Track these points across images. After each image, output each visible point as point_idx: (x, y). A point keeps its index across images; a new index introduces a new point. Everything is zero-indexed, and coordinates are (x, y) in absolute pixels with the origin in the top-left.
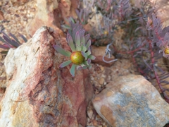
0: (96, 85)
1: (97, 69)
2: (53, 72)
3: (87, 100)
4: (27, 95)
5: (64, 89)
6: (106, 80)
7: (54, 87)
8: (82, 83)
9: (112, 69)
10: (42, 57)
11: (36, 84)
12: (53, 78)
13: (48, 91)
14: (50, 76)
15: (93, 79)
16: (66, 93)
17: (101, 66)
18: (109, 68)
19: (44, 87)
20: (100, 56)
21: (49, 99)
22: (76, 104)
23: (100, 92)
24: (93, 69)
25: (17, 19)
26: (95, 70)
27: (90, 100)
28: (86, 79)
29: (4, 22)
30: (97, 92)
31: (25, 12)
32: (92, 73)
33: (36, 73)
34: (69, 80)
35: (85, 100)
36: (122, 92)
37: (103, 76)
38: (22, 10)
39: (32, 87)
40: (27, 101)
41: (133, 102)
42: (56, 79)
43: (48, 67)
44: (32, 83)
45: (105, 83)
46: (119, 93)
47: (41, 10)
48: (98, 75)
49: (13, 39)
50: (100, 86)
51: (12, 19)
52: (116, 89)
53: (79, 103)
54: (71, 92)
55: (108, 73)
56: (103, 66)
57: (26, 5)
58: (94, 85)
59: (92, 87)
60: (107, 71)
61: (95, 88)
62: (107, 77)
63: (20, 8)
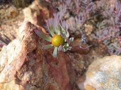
0: (77, 70)
1: (76, 57)
2: (37, 55)
3: (72, 82)
4: (13, 76)
5: (50, 72)
6: (85, 65)
7: (40, 69)
8: (65, 67)
9: (88, 55)
10: (26, 41)
11: (22, 65)
12: (38, 61)
13: (34, 72)
14: (35, 59)
15: (74, 65)
16: (52, 76)
17: (79, 55)
18: (86, 56)
19: (30, 68)
20: (77, 46)
21: (35, 79)
22: (62, 86)
23: (82, 75)
24: (73, 57)
25: (11, 27)
26: (75, 58)
27: (74, 83)
28: (68, 65)
29: (1, 31)
30: (79, 75)
31: (17, 22)
32: (73, 61)
33: (21, 55)
34: (53, 65)
35: (70, 82)
36: (102, 71)
37: (82, 62)
38: (14, 21)
39: (17, 68)
40: (13, 82)
41: (113, 78)
42: (41, 62)
43: (32, 50)
44: (17, 64)
45: (85, 68)
46: (99, 72)
47: (27, 17)
48: (78, 62)
49: (6, 38)
50: (81, 70)
51: (7, 28)
52: (95, 70)
53: (64, 85)
54: (57, 75)
55: (86, 59)
56: (81, 54)
57: (17, 18)
58: (75, 70)
59: (74, 72)
60: (84, 58)
61: (77, 73)
62: (86, 62)
63: (13, 20)
